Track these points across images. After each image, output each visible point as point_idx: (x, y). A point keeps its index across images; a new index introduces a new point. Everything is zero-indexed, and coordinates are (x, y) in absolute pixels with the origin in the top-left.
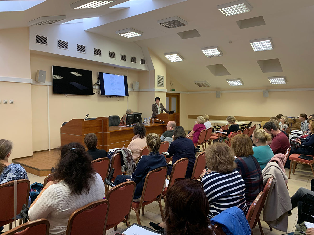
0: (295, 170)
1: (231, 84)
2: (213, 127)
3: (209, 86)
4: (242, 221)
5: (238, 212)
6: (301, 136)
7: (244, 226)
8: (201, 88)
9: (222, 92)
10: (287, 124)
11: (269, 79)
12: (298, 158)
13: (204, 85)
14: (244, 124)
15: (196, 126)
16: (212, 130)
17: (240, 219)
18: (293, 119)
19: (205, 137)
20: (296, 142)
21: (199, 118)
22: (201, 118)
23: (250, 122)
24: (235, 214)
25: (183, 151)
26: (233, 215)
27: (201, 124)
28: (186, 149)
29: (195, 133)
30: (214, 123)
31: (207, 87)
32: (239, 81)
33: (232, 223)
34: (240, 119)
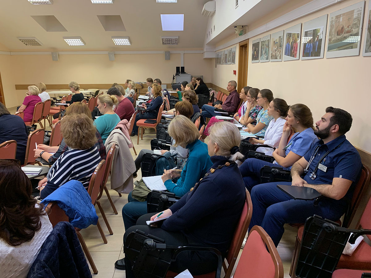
0: (143, 135)
1: (70, 43)
2: (52, 99)
3: (40, 45)
4: (80, 192)
5: (75, 185)
6: (147, 101)
7: (82, 197)
8: (30, 47)
9: (60, 53)
10: (134, 89)
11: (113, 39)
12: (144, 123)
13: (32, 42)
14: (91, 93)
15: (26, 98)
16: (50, 103)
17: (78, 191)
18: (141, 85)
19: (42, 112)
20: (142, 107)
21: (31, 87)
22: (34, 88)
23: (98, 90)
24: (72, 187)
25: (9, 132)
26: (70, 188)
27: (34, 95)
28: (14, 129)
29: (26, 108)
30: (55, 94)
31: (37, 47)
32: (79, 40)
33: (68, 196)
34: (86, 87)
